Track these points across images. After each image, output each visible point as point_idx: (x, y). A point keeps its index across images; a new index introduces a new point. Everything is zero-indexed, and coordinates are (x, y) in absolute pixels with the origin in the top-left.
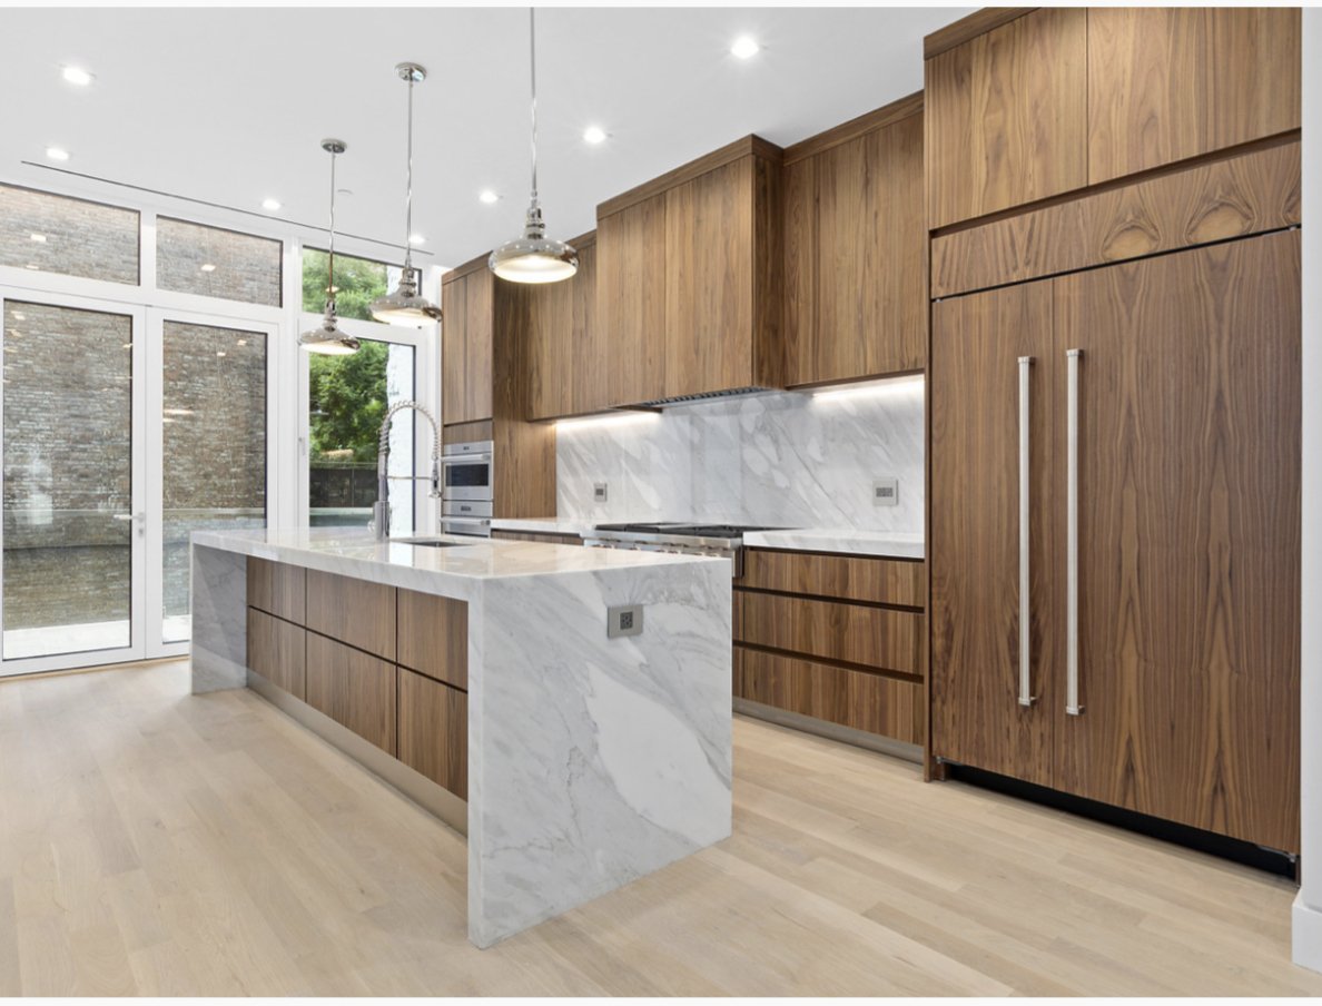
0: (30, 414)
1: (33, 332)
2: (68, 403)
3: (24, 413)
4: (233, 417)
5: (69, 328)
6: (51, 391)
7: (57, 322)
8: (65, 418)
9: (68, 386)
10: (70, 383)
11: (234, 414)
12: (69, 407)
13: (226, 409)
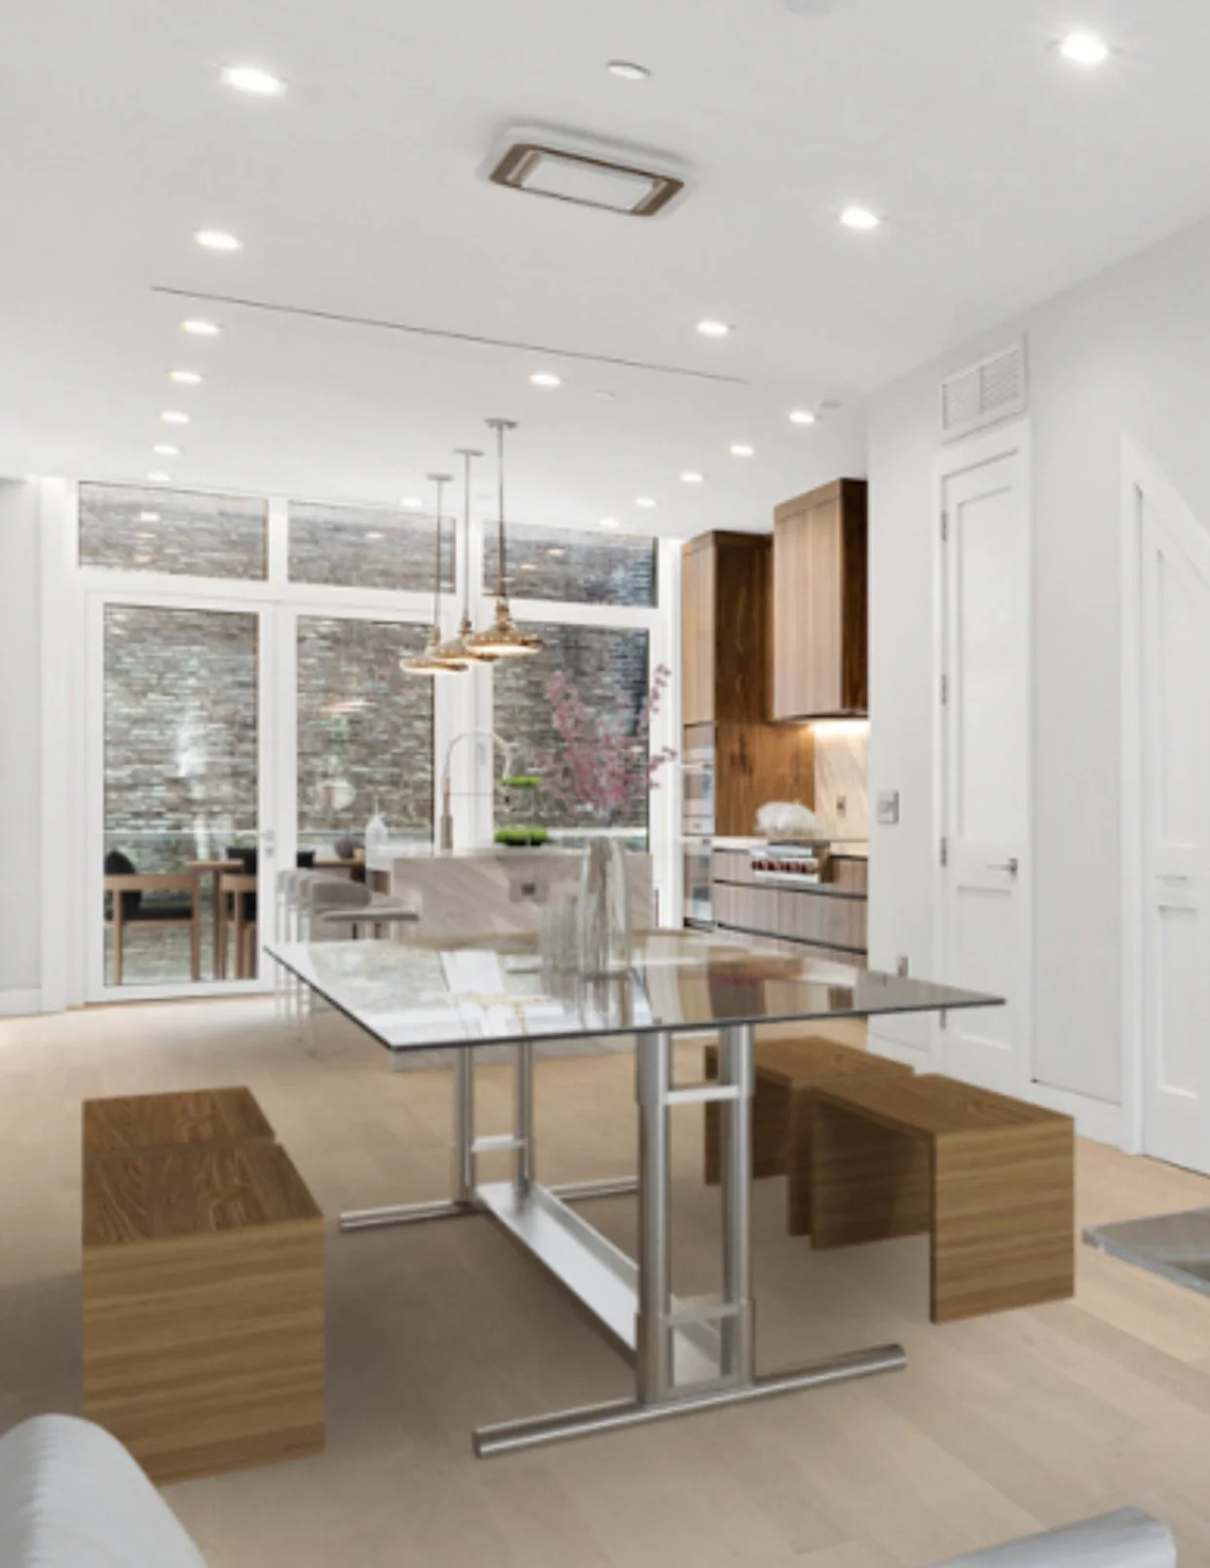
0: (165, 682)
1: (169, 551)
2: (232, 664)
3: (154, 682)
4: (531, 683)
5: (232, 543)
6: (203, 644)
7: (211, 532)
8: (227, 688)
9: (231, 637)
10: (235, 631)
11: (534, 679)
12: (233, 671)
13: (518, 670)
